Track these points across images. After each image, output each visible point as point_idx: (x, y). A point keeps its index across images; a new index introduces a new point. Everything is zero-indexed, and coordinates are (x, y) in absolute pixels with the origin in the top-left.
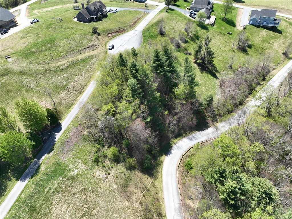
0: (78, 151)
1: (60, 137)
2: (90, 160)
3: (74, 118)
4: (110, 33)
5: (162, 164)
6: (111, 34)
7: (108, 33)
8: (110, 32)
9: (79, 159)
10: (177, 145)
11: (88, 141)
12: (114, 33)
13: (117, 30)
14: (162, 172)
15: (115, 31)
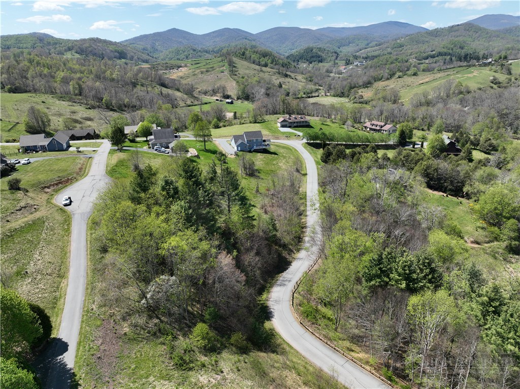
0: (133, 367)
1: (76, 357)
2: (169, 368)
3: (83, 316)
4: (46, 187)
5: (276, 332)
6: (48, 187)
7: (42, 187)
8: (46, 185)
9: (147, 377)
10: (271, 300)
11: (142, 341)
12: (53, 185)
13: (58, 181)
14: (284, 341)
15: (55, 183)
